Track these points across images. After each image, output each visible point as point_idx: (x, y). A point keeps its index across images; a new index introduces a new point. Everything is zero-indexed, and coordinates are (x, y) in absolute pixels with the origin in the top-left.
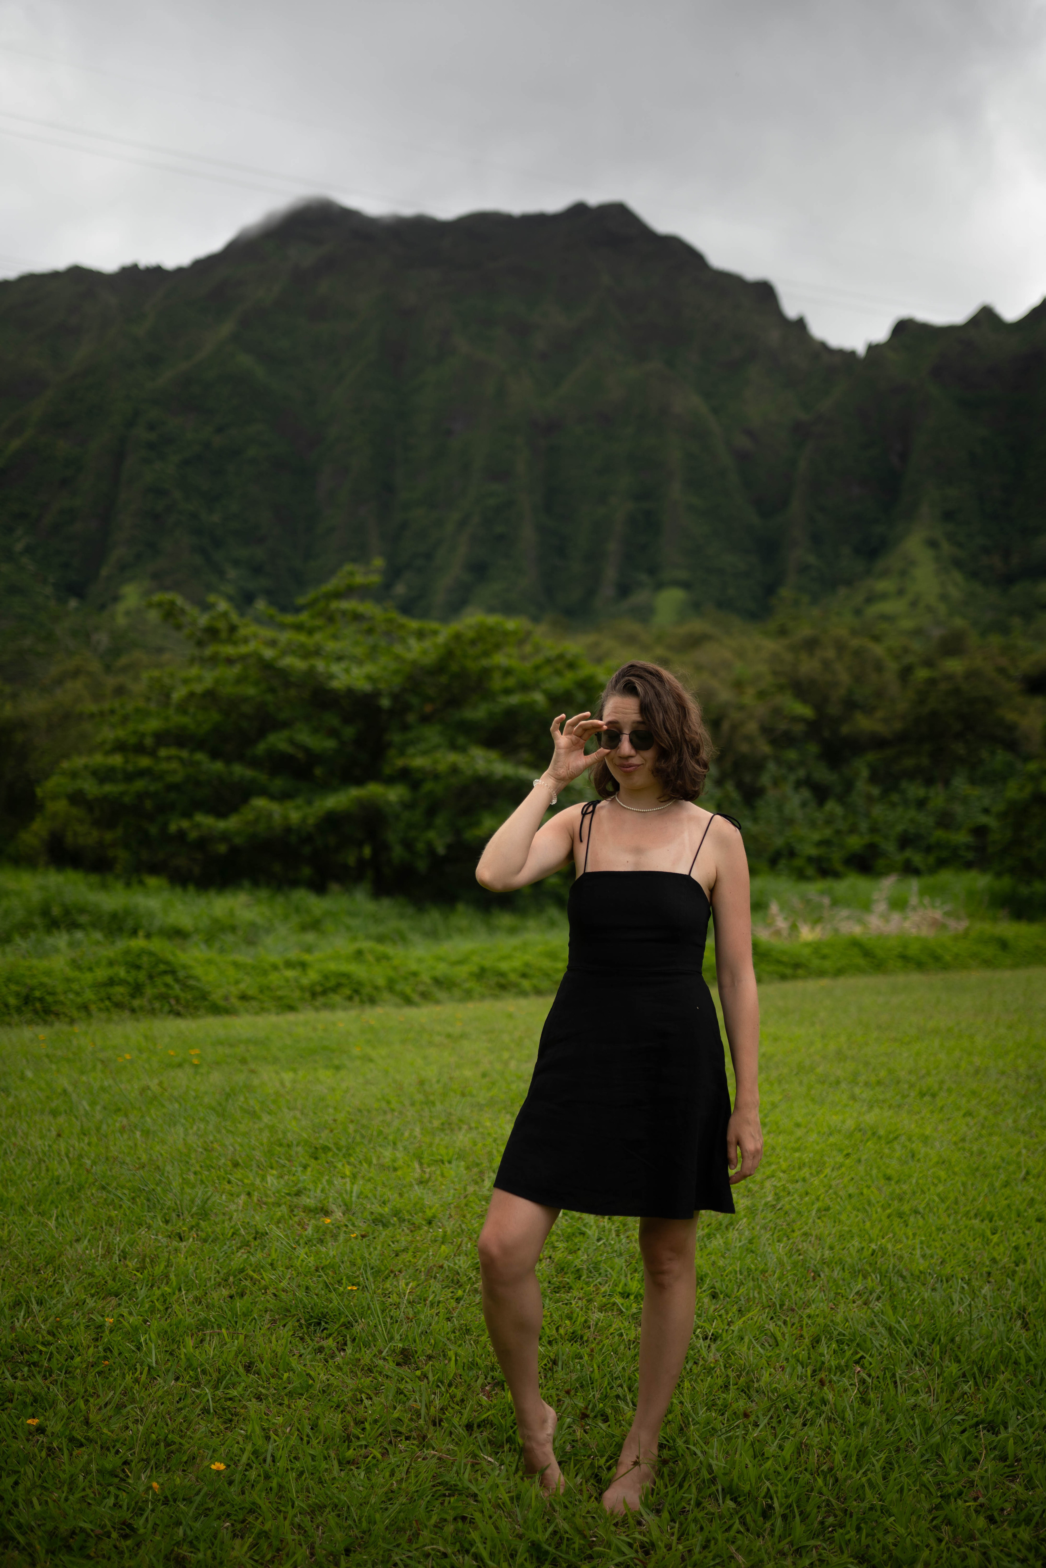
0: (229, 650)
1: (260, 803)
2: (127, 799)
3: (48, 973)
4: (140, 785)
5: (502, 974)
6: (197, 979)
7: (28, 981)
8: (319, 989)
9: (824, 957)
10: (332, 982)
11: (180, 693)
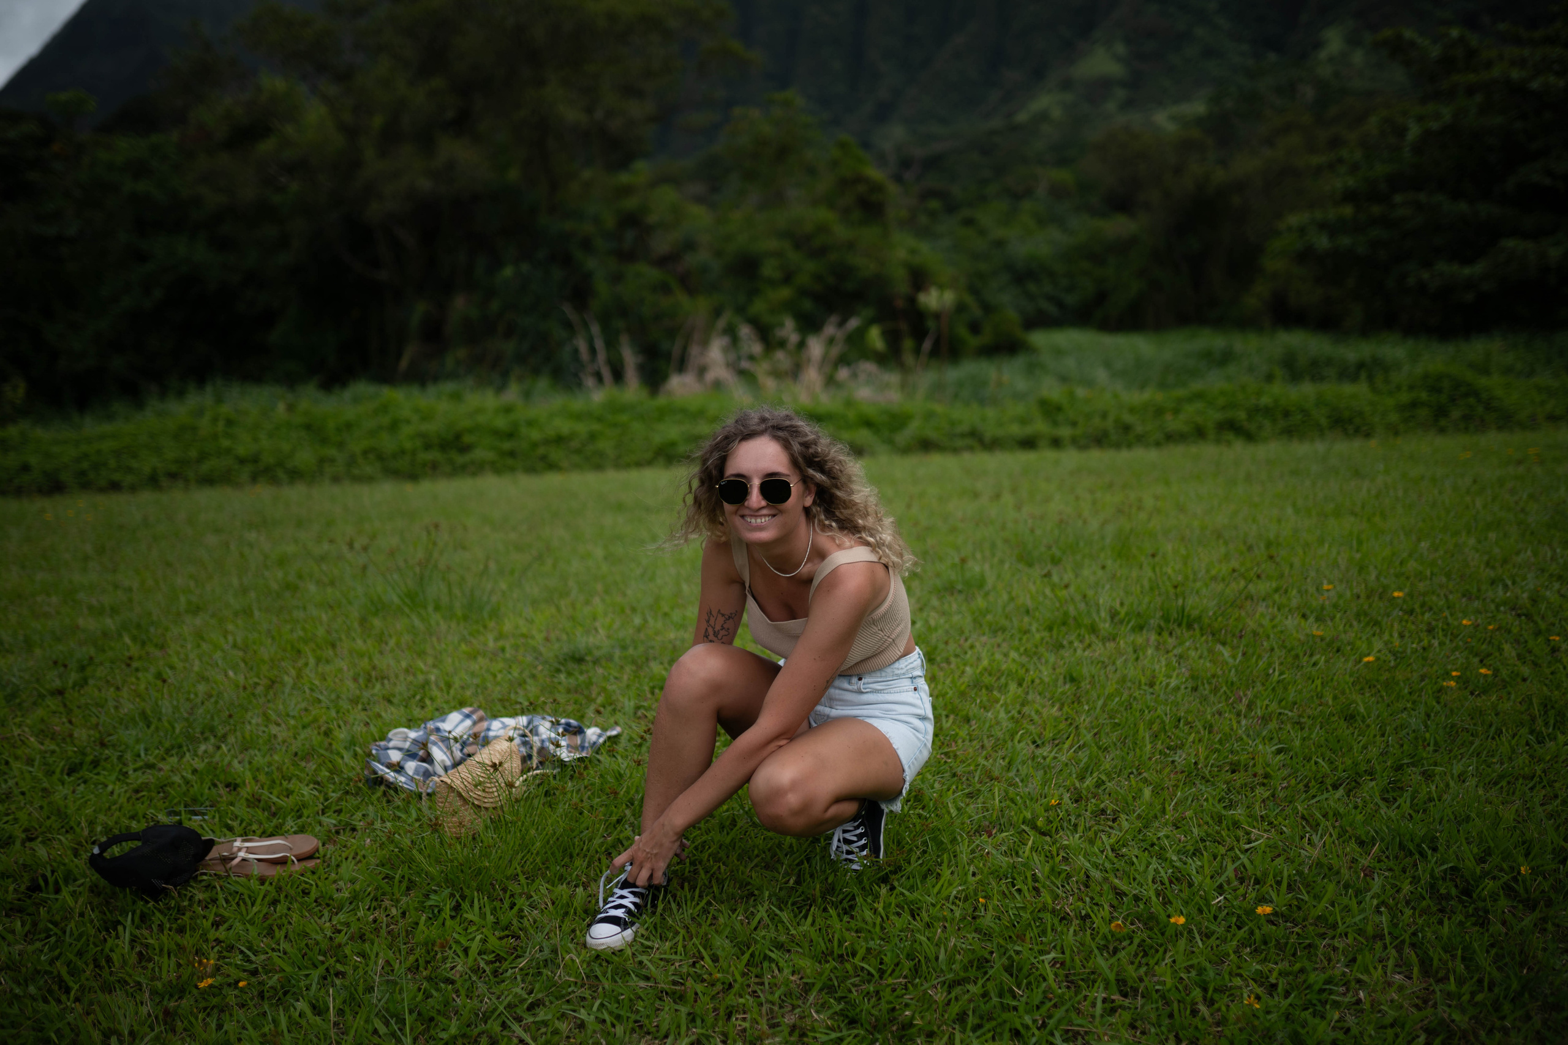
3: (1353, 395)
4: (1374, 233)
7: (1335, 402)
11: (1414, 131)
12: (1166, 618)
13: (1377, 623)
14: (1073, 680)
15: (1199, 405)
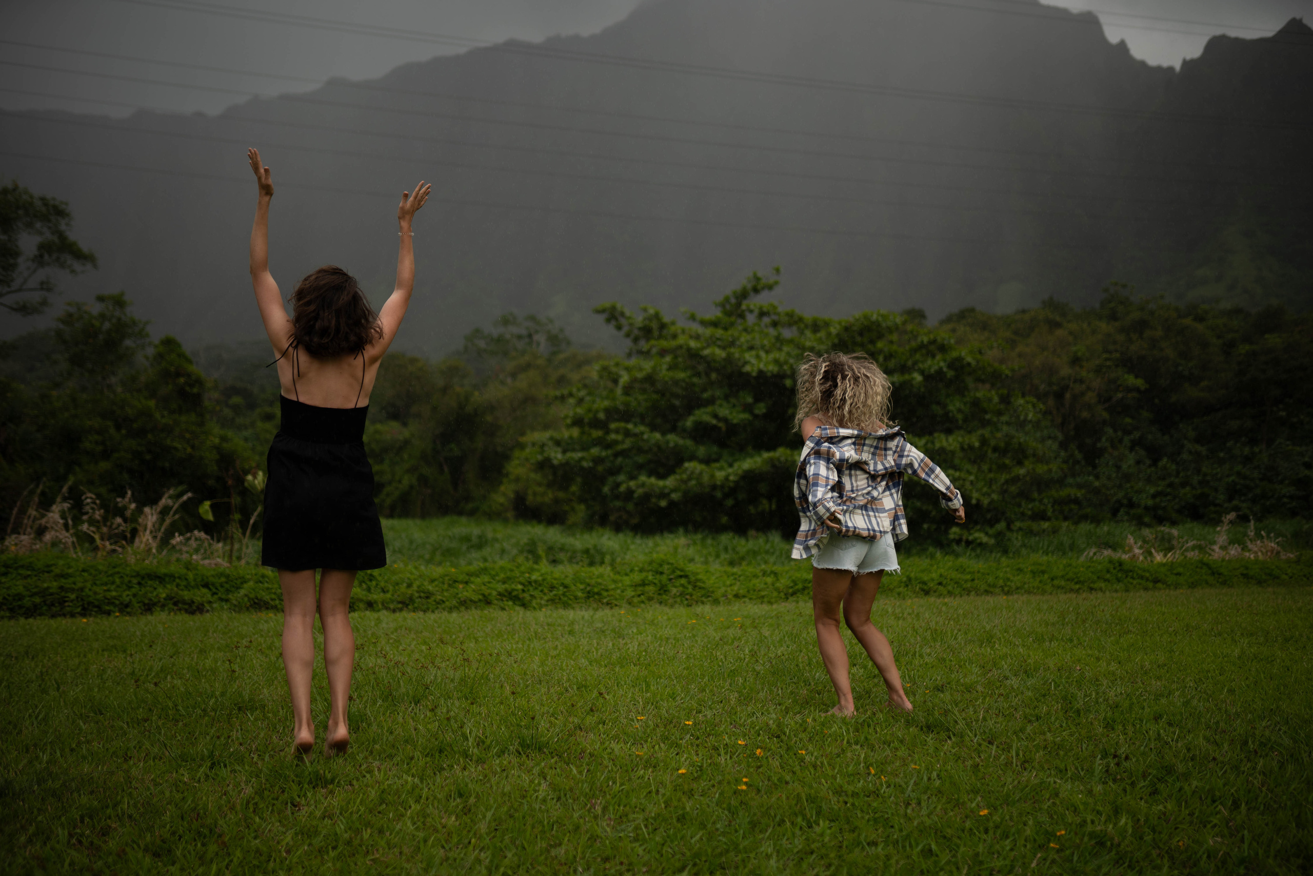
0: (664, 344)
1: (691, 466)
2: (585, 464)
3: (601, 576)
4: (595, 451)
5: (925, 583)
6: (704, 582)
7: (587, 580)
8: (791, 591)
9: (1179, 574)
10: (800, 586)
11: (625, 378)
12: (523, 744)
13: (677, 745)
14: (461, 795)
15: (486, 578)
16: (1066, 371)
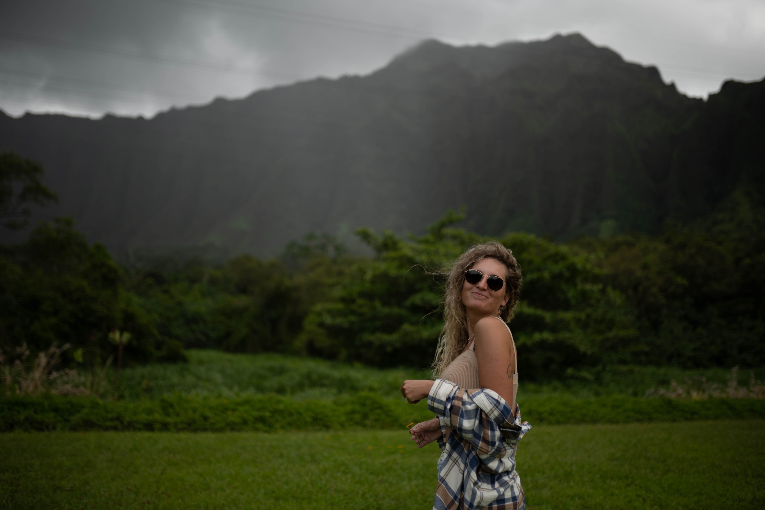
0: (393, 254)
1: (406, 326)
2: (345, 326)
3: (324, 407)
6: (393, 412)
9: (707, 409)
11: (370, 274)
15: (247, 407)
16: (639, 273)
